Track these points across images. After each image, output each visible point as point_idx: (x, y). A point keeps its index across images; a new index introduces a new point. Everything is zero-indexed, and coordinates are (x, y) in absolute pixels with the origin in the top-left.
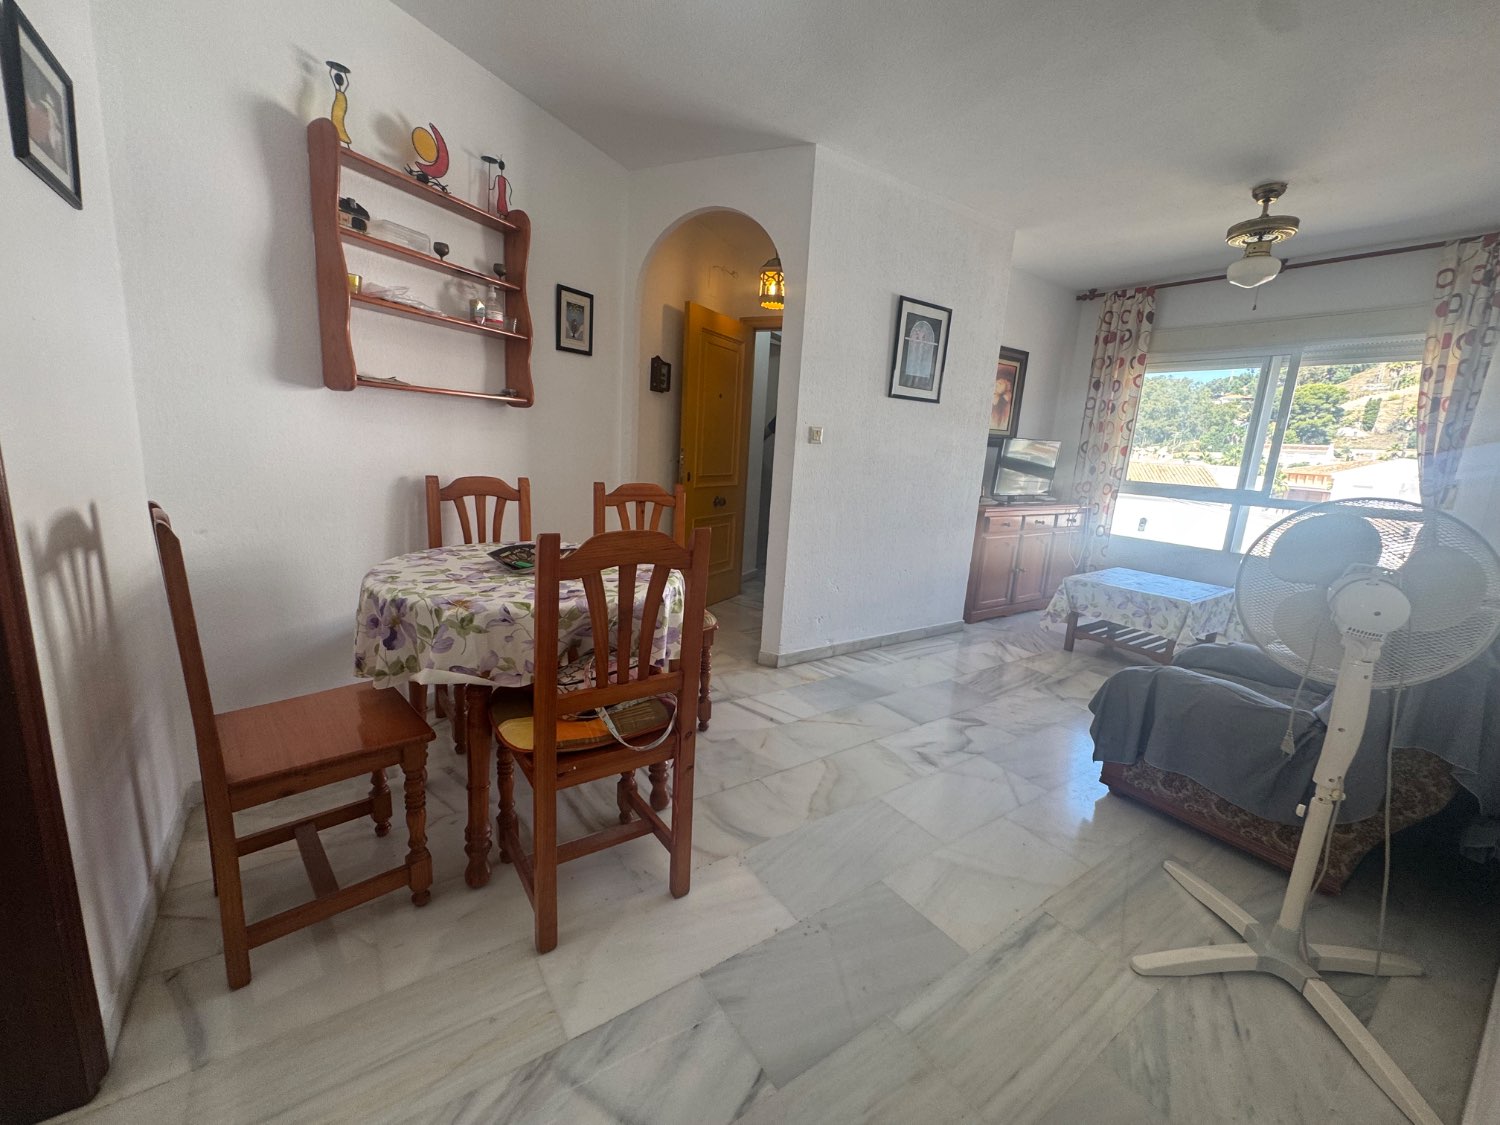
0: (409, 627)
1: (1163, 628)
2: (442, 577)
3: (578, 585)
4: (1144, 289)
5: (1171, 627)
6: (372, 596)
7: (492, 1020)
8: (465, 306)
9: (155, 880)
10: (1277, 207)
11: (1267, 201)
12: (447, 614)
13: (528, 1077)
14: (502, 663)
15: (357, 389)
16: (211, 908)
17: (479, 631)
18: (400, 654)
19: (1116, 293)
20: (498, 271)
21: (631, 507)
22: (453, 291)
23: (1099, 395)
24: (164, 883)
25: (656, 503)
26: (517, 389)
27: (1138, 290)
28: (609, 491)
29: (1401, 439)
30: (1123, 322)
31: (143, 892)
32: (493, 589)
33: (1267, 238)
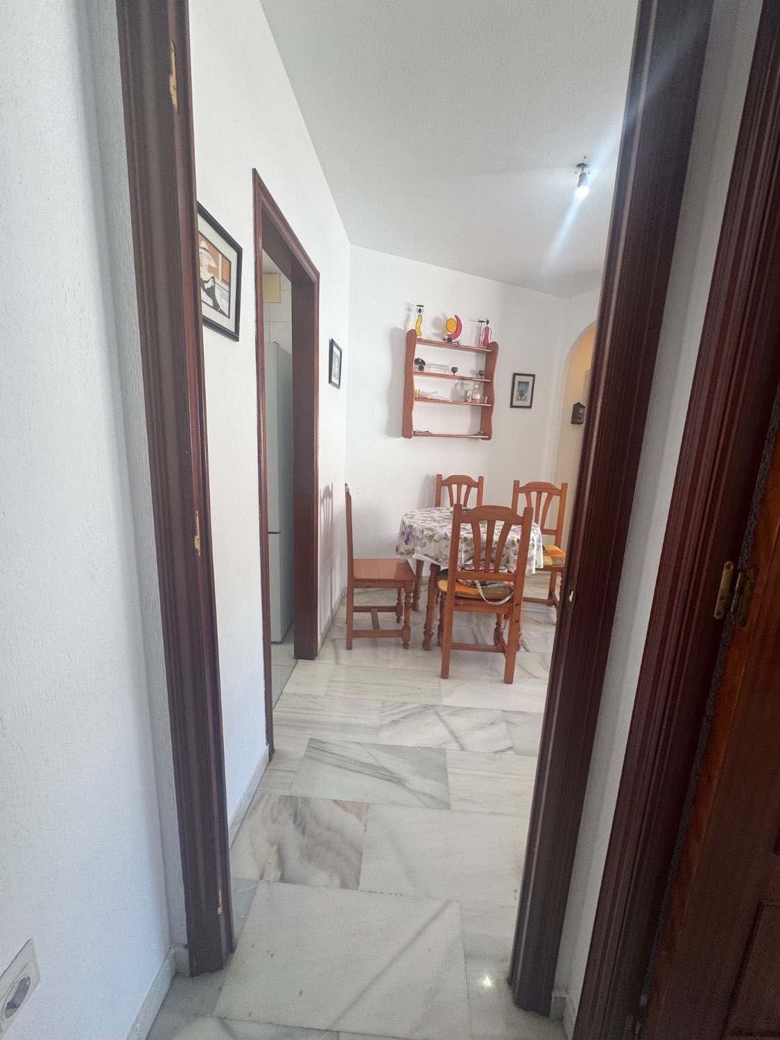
0: (413, 536)
2: (430, 519)
3: (469, 526)
6: (403, 523)
7: (418, 689)
8: (463, 393)
9: (332, 611)
12: (425, 533)
13: (424, 708)
14: (443, 556)
15: (413, 437)
16: (345, 626)
17: (436, 541)
18: (410, 547)
20: (480, 374)
21: (534, 495)
22: (459, 387)
24: (334, 613)
25: (549, 494)
26: (485, 432)
28: (521, 485)
31: (329, 614)
32: (445, 526)
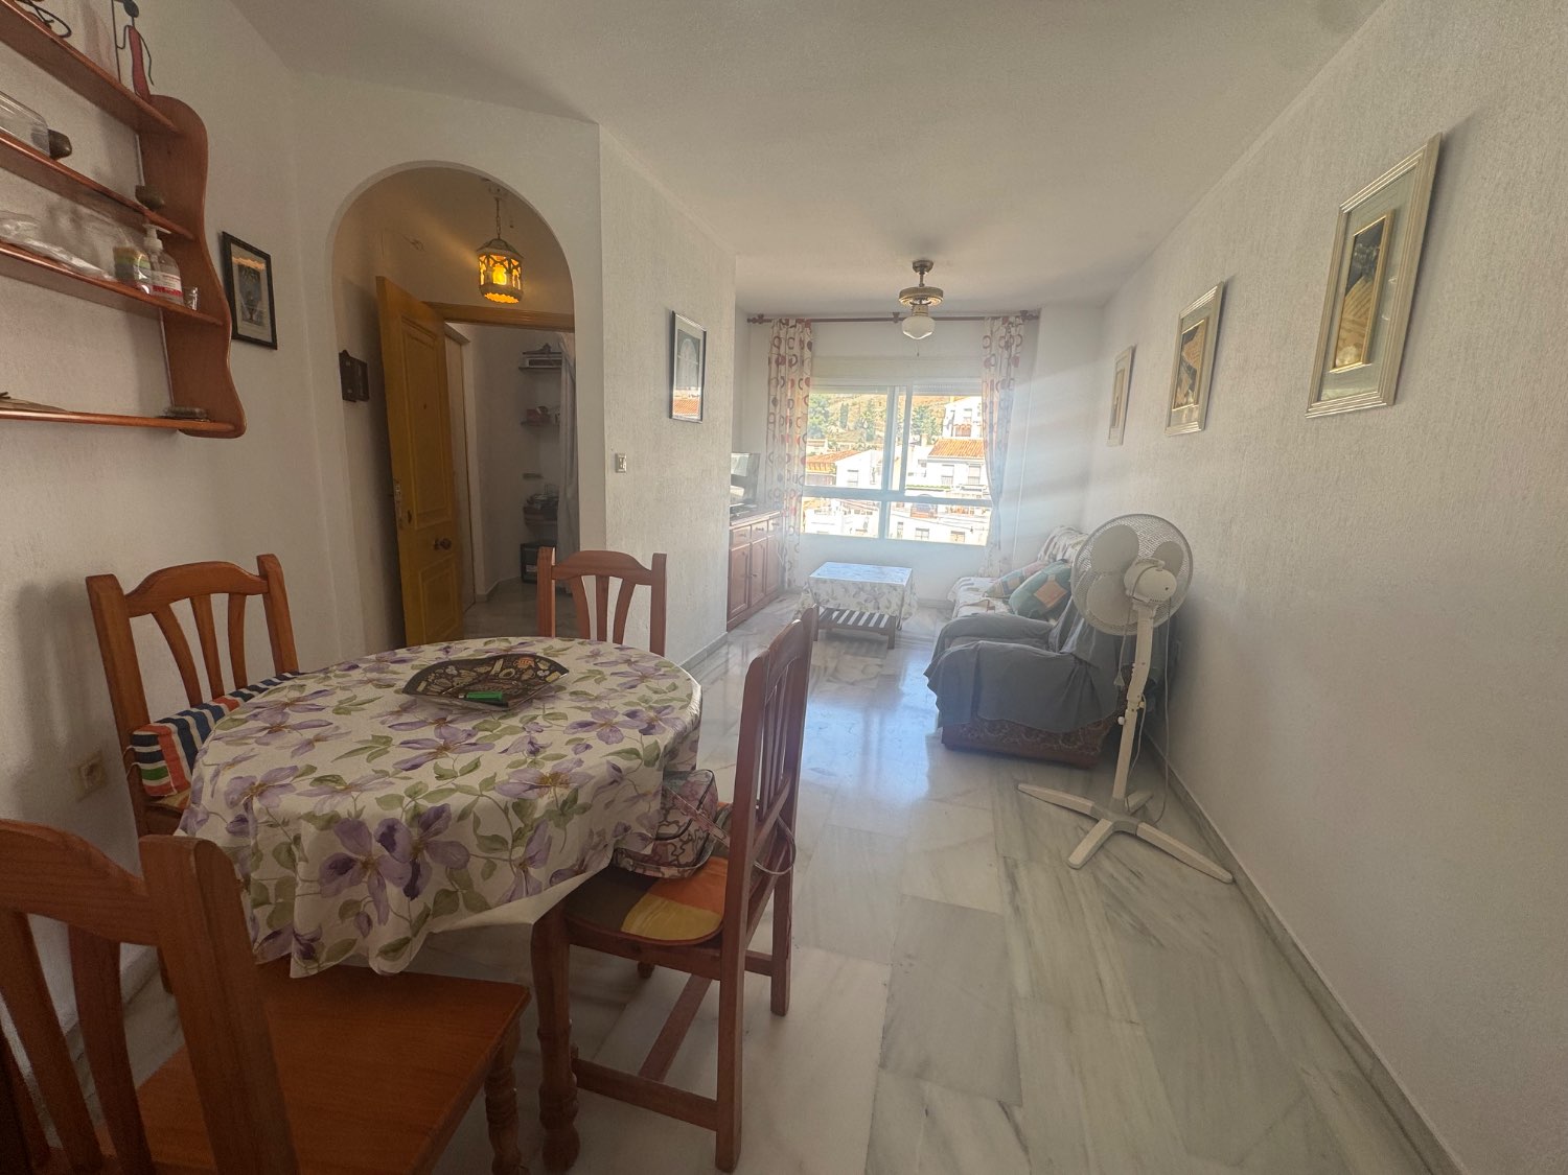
0: (454, 848)
1: (888, 608)
4: (803, 321)
5: (894, 607)
10: (931, 279)
11: (922, 273)
17: (586, 810)
19: (780, 321)
23: (778, 411)
27: (799, 321)
29: (862, 434)
30: (790, 348)
33: (924, 302)
